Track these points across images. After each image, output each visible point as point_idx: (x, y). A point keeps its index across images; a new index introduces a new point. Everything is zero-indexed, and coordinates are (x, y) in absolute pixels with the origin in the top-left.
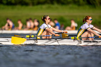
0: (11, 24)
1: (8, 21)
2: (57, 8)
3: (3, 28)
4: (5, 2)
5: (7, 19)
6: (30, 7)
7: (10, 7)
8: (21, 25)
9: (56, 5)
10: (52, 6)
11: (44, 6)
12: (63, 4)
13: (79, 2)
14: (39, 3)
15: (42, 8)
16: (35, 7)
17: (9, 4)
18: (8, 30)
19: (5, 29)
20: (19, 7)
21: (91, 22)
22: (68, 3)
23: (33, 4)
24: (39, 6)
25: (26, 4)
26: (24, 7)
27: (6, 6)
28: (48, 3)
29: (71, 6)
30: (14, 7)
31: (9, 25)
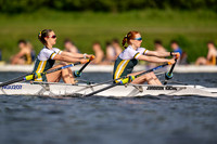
2: (170, 17)
4: (59, 4)
5: (67, 41)
6: (113, 15)
7: (70, 15)
8: (99, 54)
9: (169, 11)
10: (161, 13)
11: (143, 14)
12: (183, 8)
14: (132, 7)
15: (137, 17)
16: (124, 15)
17: (69, 8)
20: (89, 14)
22: (196, 7)
23: (120, 9)
24: (132, 14)
25: (105, 9)
26: (100, 15)
27: (61, 14)
28: (152, 7)
29: (201, 12)
30: (79, 14)
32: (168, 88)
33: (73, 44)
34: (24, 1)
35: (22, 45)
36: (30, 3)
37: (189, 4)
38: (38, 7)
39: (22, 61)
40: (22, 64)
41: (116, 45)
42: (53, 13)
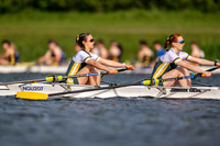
0: (58, 52)
1: (52, 46)
2: (157, 17)
3: (41, 60)
4: (44, 4)
5: (50, 41)
6: (99, 15)
7: (55, 16)
9: (155, 11)
11: (129, 14)
12: (170, 8)
13: (205, 3)
14: (118, 7)
15: (123, 18)
16: (111, 15)
17: (54, 8)
18: (51, 65)
19: (45, 64)
20: (74, 14)
21: (181, 47)
22: (182, 7)
23: (106, 9)
24: (118, 14)
25: (91, 9)
26: (85, 15)
27: (46, 14)
28: (138, 7)
31: (53, 55)
32: (192, 90)
33: (57, 44)
34: (8, 1)
35: (6, 46)
36: (15, 4)
37: (176, 5)
38: (23, 8)
39: (5, 62)
40: (5, 65)
41: (101, 46)
42: (38, 13)
